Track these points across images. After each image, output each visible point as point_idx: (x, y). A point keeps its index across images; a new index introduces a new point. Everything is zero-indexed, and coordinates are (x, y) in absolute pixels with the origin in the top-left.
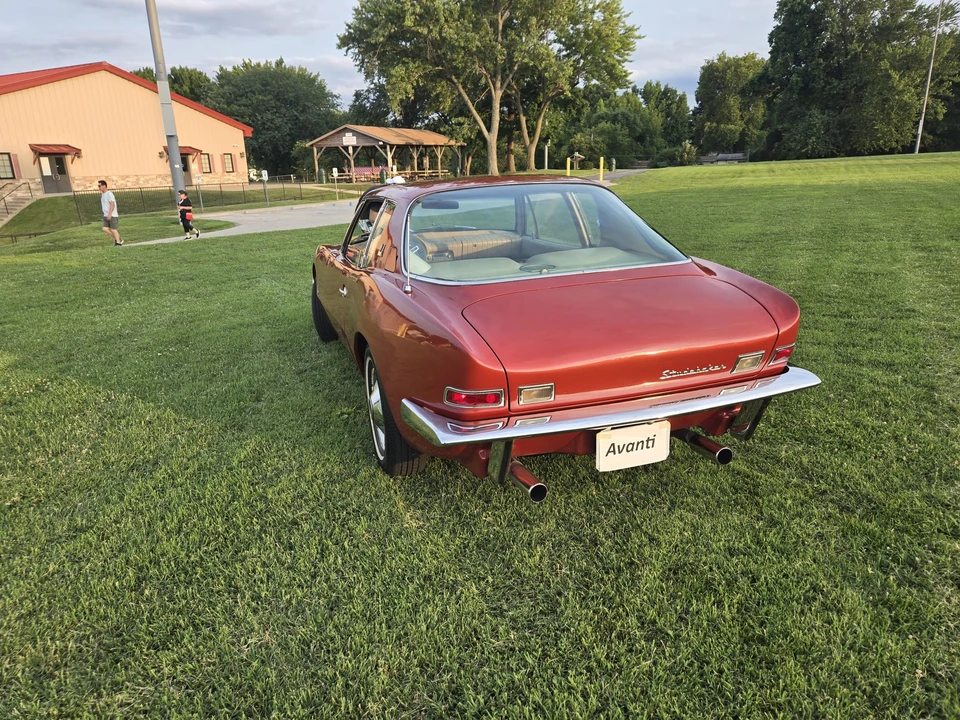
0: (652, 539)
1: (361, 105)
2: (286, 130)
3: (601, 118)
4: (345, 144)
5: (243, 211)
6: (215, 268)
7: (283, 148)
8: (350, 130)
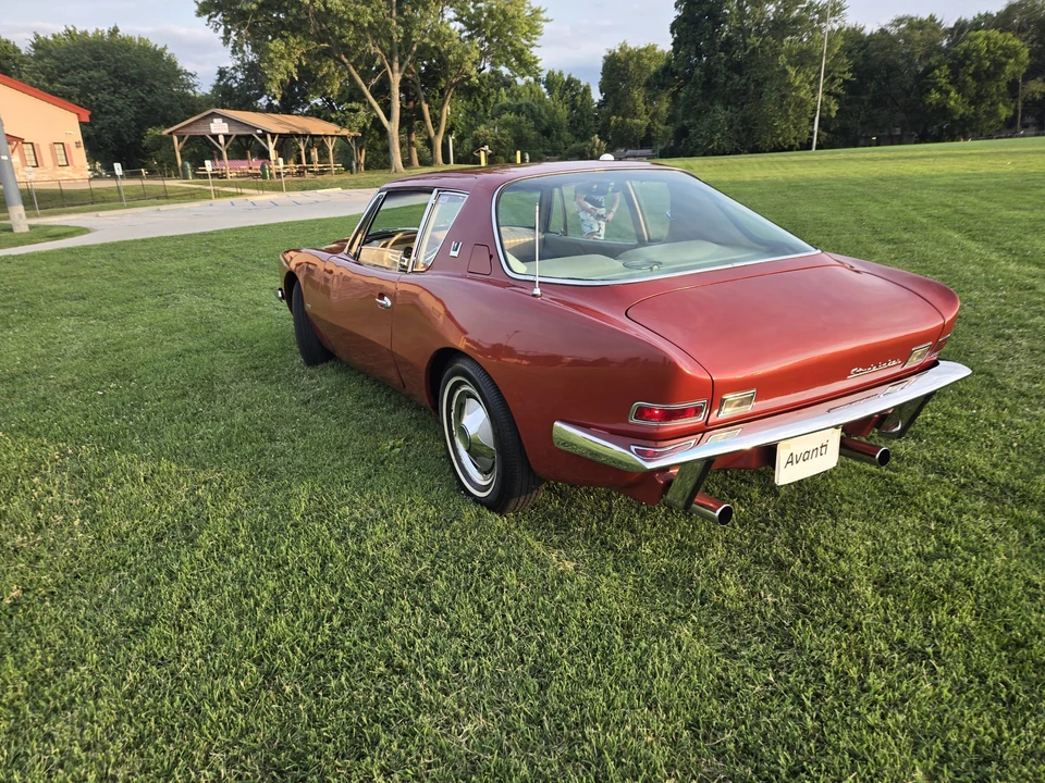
0: (840, 554)
1: (226, 85)
2: (130, 113)
3: (504, 109)
4: (214, 132)
5: (95, 213)
6: (107, 284)
7: (128, 136)
8: (219, 116)
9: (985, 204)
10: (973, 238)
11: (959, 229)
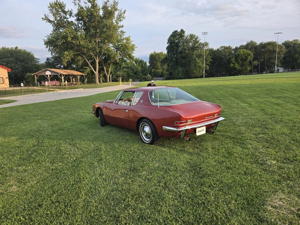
0: (207, 146)
2: (20, 69)
3: (124, 68)
4: (46, 74)
7: (19, 75)
8: (48, 70)
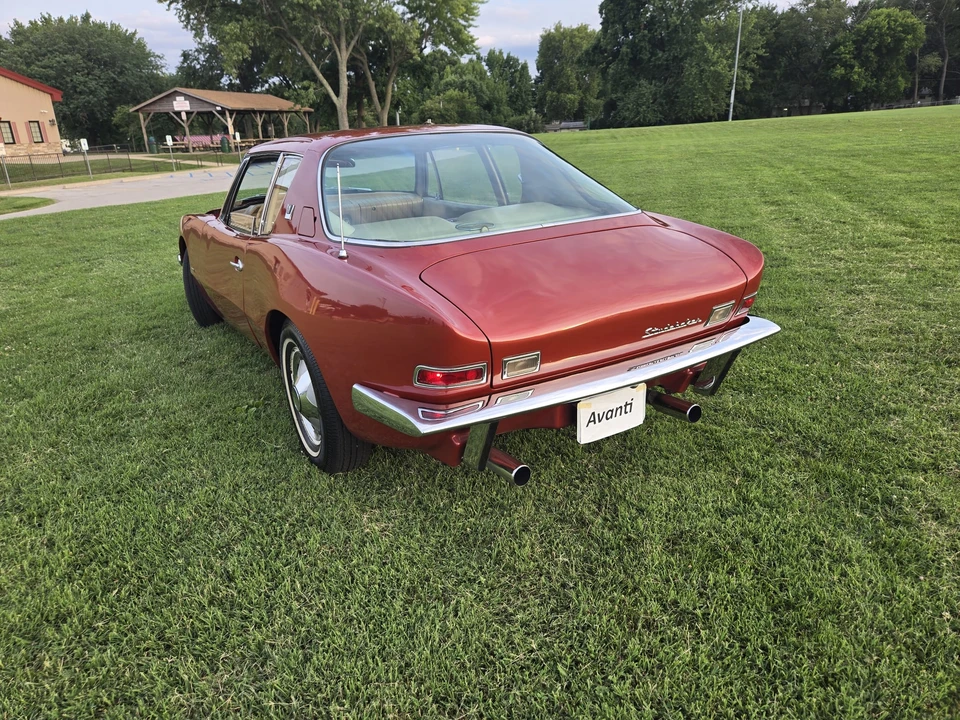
1: (189, 67)
2: (103, 93)
3: (449, 85)
4: (176, 109)
5: (61, 186)
6: (43, 251)
7: (101, 114)
8: (181, 94)
9: (869, 167)
10: (850, 200)
11: (839, 191)
